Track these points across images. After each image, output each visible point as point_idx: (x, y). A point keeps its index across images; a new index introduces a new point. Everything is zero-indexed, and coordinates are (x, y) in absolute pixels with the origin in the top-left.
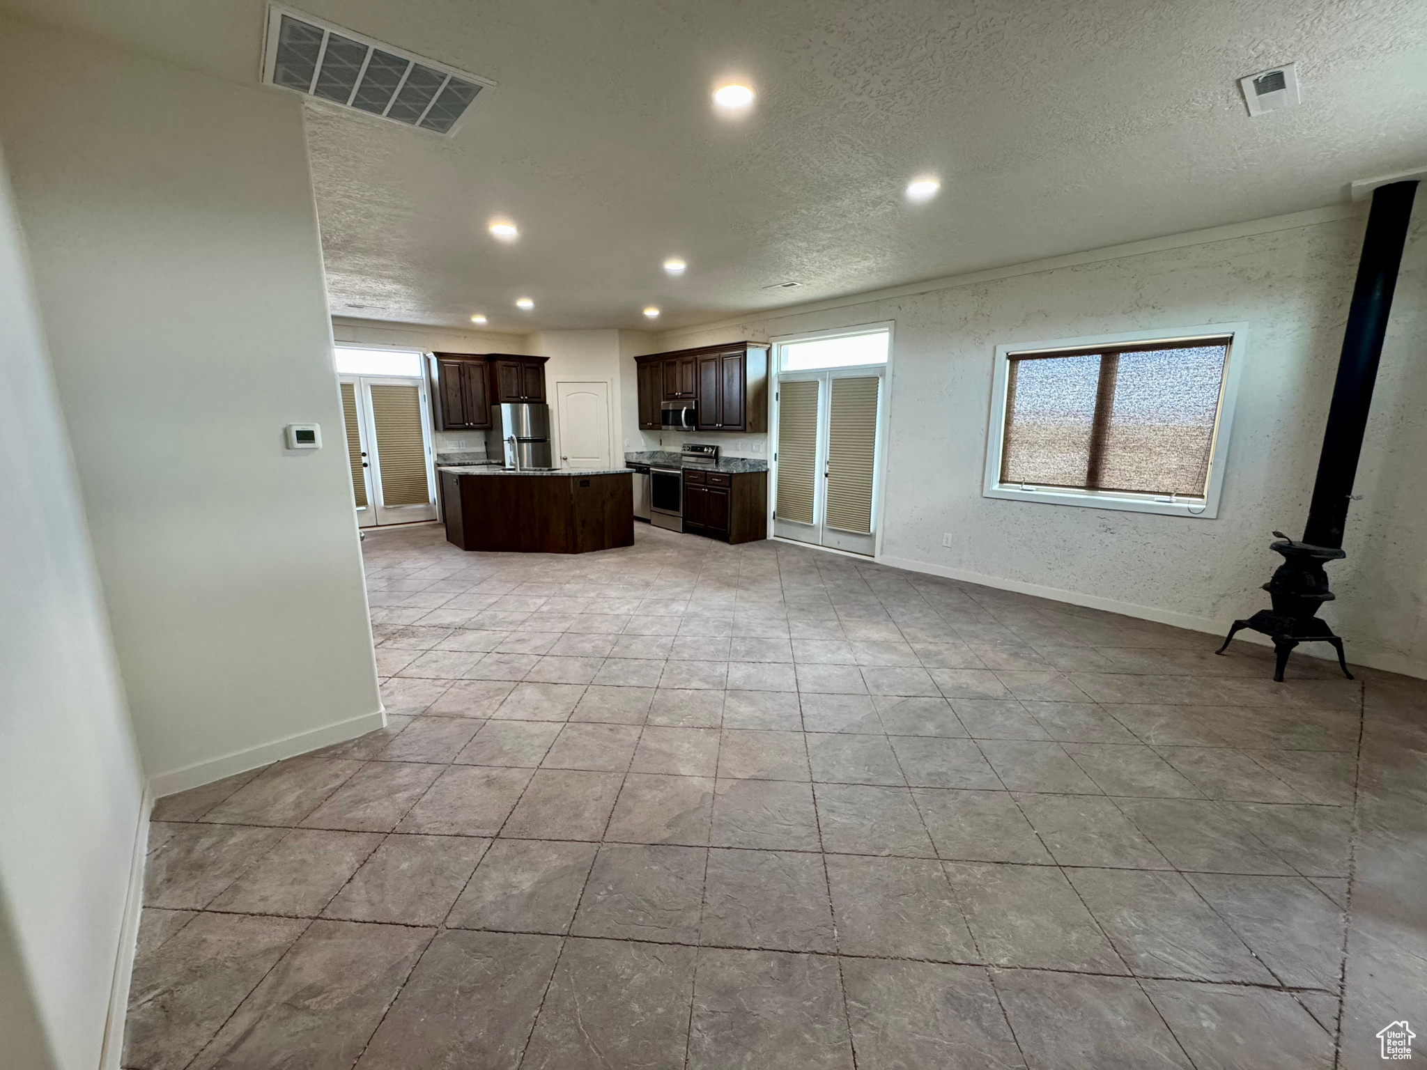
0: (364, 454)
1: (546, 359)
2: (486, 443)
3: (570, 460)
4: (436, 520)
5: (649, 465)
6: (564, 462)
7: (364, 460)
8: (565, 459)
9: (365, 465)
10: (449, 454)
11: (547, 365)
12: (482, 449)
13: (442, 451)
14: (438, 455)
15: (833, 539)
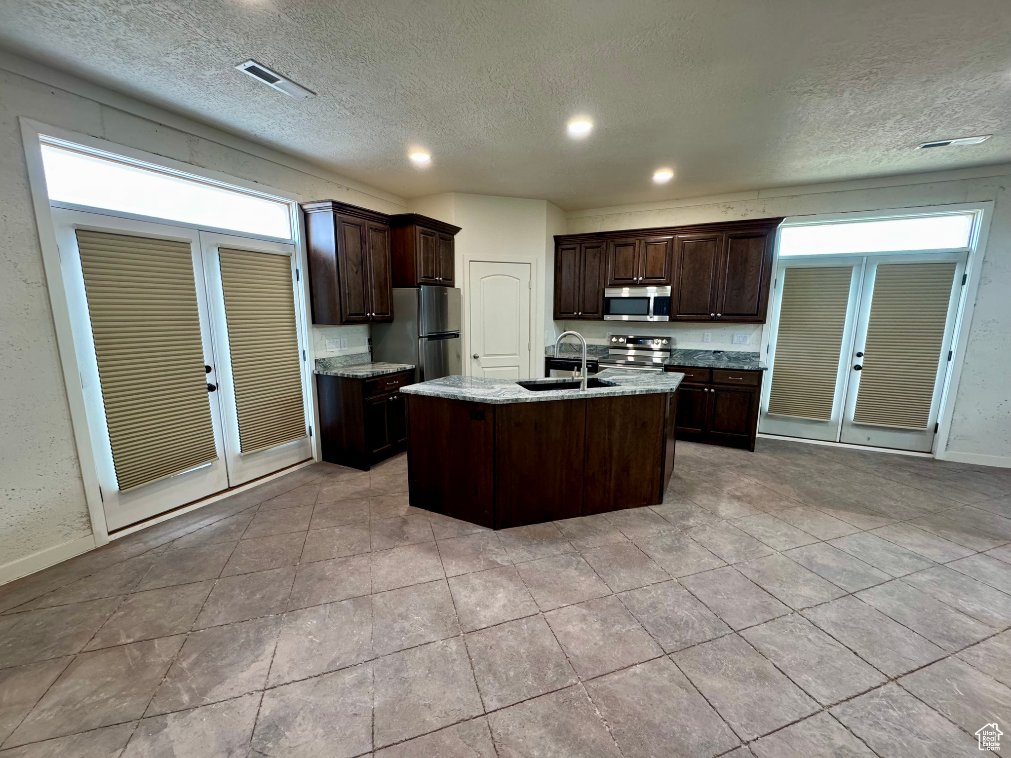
0: (208, 369)
1: (457, 229)
2: (370, 340)
3: (482, 358)
4: (312, 458)
5: (597, 361)
6: (474, 361)
7: (210, 379)
8: (475, 357)
9: (211, 388)
10: (330, 359)
11: (457, 237)
12: (364, 348)
13: (321, 355)
14: (316, 361)
15: (860, 435)
